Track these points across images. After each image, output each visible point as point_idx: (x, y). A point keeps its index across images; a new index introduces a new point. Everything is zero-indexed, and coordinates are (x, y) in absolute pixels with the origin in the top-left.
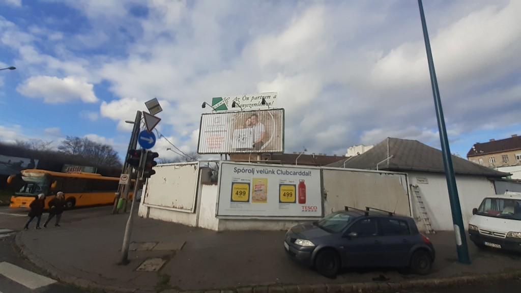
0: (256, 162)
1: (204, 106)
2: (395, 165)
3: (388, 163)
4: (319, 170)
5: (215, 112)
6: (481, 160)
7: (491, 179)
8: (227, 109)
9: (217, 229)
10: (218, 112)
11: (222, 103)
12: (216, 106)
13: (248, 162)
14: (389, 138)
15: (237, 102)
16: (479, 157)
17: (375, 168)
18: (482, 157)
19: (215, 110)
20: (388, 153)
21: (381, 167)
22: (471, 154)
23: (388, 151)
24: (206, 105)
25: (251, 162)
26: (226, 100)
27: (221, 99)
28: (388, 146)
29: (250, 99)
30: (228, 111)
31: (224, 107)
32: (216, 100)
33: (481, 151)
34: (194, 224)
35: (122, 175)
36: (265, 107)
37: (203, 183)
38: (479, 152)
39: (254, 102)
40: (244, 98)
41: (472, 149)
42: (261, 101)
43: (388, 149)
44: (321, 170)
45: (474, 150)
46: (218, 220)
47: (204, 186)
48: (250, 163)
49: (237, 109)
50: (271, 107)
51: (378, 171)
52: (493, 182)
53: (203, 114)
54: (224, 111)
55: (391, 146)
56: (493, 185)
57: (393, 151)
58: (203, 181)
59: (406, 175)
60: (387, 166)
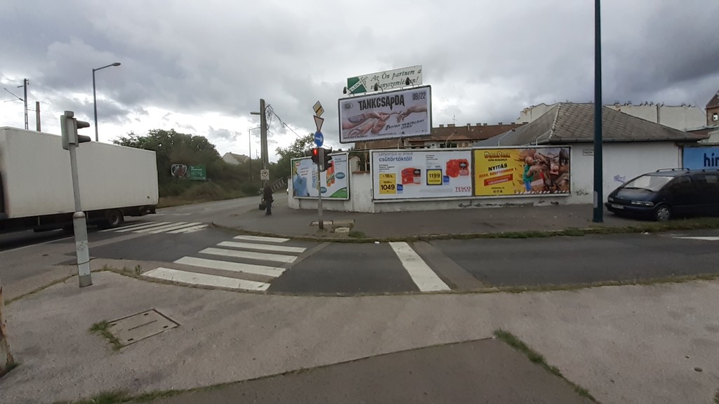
0: (403, 148)
1: (345, 92)
2: (561, 137)
3: (551, 135)
4: (470, 152)
5: (352, 96)
7: (680, 144)
8: (365, 91)
9: (374, 212)
10: (356, 95)
11: (359, 83)
12: (353, 88)
13: (397, 148)
14: (561, 103)
15: (376, 81)
17: (534, 143)
19: (352, 93)
20: (554, 124)
21: (542, 141)
22: (714, 105)
23: (555, 122)
25: (399, 148)
26: (364, 80)
27: (357, 79)
28: (557, 114)
29: (391, 77)
30: (367, 94)
31: (362, 89)
32: (352, 82)
34: (351, 210)
35: (262, 171)
36: (411, 86)
37: (353, 173)
39: (396, 79)
40: (384, 76)
42: (405, 78)
43: (555, 119)
44: (473, 151)
46: (373, 204)
47: (355, 175)
48: (399, 150)
49: (380, 91)
50: (416, 85)
51: (536, 146)
52: (682, 148)
53: (339, 100)
54: (363, 94)
55: (561, 114)
56: (680, 151)
57: (561, 121)
58: (354, 170)
59: (570, 148)
60: (547, 140)
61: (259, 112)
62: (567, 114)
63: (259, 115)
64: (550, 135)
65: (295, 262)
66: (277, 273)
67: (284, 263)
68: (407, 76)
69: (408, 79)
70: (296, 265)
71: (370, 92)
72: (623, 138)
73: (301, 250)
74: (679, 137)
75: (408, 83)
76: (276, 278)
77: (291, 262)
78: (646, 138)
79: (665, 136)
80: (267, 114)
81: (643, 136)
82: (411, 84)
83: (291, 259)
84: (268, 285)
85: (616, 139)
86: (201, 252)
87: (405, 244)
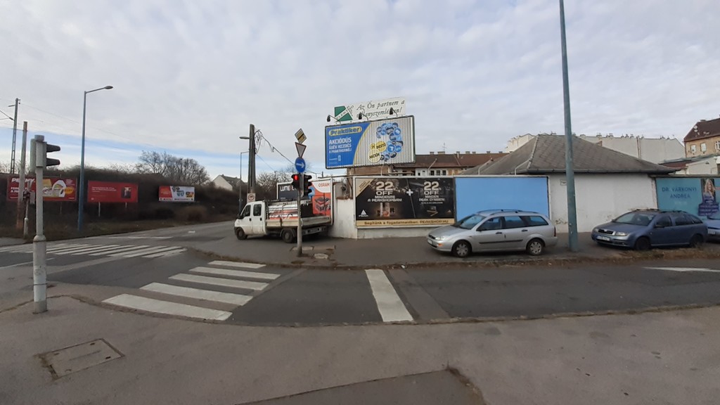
0: (387, 175)
1: (329, 120)
2: (536, 167)
3: (529, 166)
5: (338, 123)
6: (704, 145)
9: (356, 238)
10: (342, 123)
12: (340, 116)
13: (380, 175)
14: (539, 135)
15: (361, 111)
16: (701, 141)
17: (513, 173)
18: (707, 141)
19: (338, 121)
20: (532, 155)
21: (521, 171)
22: (691, 138)
23: (533, 153)
24: (331, 118)
25: (383, 175)
26: (350, 109)
27: (343, 108)
28: (535, 145)
29: (376, 107)
30: (353, 122)
31: (348, 117)
32: (338, 110)
33: (704, 133)
34: (334, 235)
35: (248, 195)
36: (394, 115)
37: (337, 198)
38: (702, 134)
39: (383, 109)
40: (370, 106)
41: (693, 129)
42: (389, 108)
43: (533, 151)
45: (696, 131)
46: (357, 230)
47: (339, 201)
48: (382, 177)
49: (364, 119)
50: (400, 115)
51: (516, 175)
53: (326, 127)
54: (349, 122)
55: (539, 145)
56: (654, 183)
57: (539, 152)
58: (338, 196)
59: (547, 177)
60: (525, 170)
61: (248, 136)
62: (545, 145)
63: (249, 140)
64: (527, 165)
65: (265, 289)
66: (242, 300)
67: (253, 290)
68: (392, 106)
69: (392, 109)
70: (266, 292)
71: (355, 120)
72: (598, 170)
73: (273, 277)
74: (651, 169)
75: (391, 113)
76: (240, 307)
77: (261, 289)
78: (621, 170)
79: (639, 168)
80: (256, 140)
81: (616, 168)
82: (394, 114)
83: (261, 287)
84: (230, 314)
85: (591, 170)
86: (170, 278)
87: (381, 271)
